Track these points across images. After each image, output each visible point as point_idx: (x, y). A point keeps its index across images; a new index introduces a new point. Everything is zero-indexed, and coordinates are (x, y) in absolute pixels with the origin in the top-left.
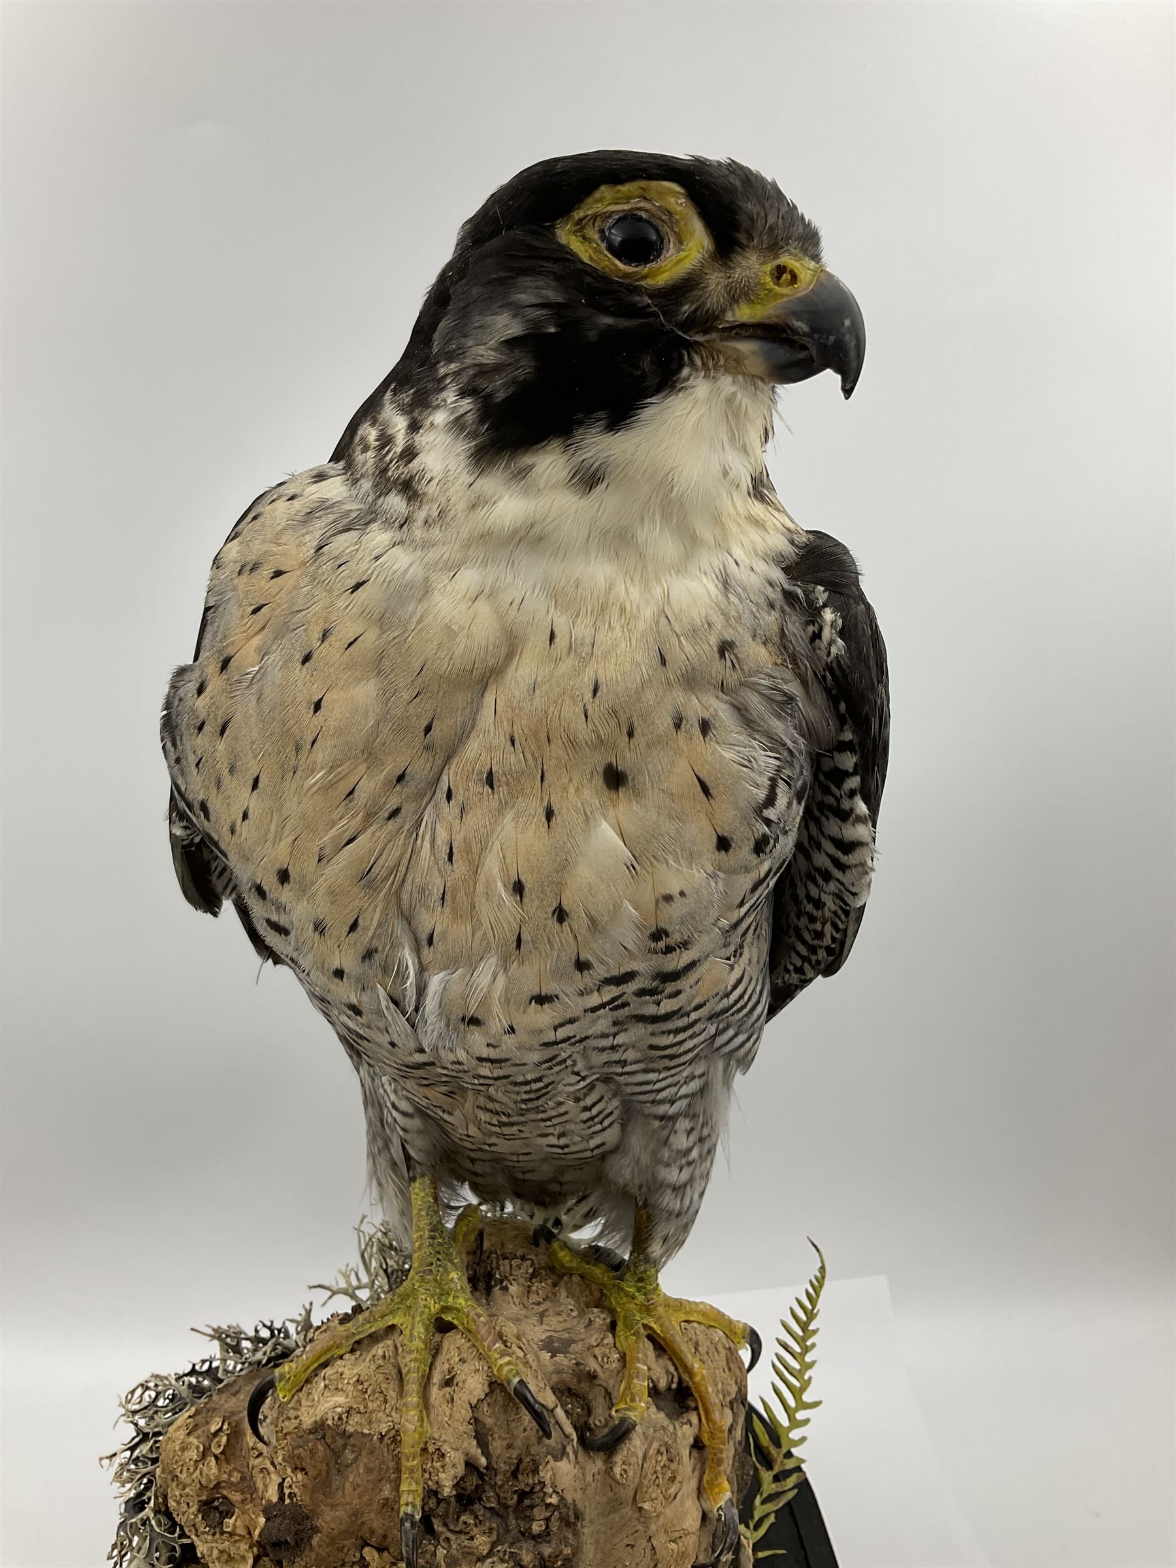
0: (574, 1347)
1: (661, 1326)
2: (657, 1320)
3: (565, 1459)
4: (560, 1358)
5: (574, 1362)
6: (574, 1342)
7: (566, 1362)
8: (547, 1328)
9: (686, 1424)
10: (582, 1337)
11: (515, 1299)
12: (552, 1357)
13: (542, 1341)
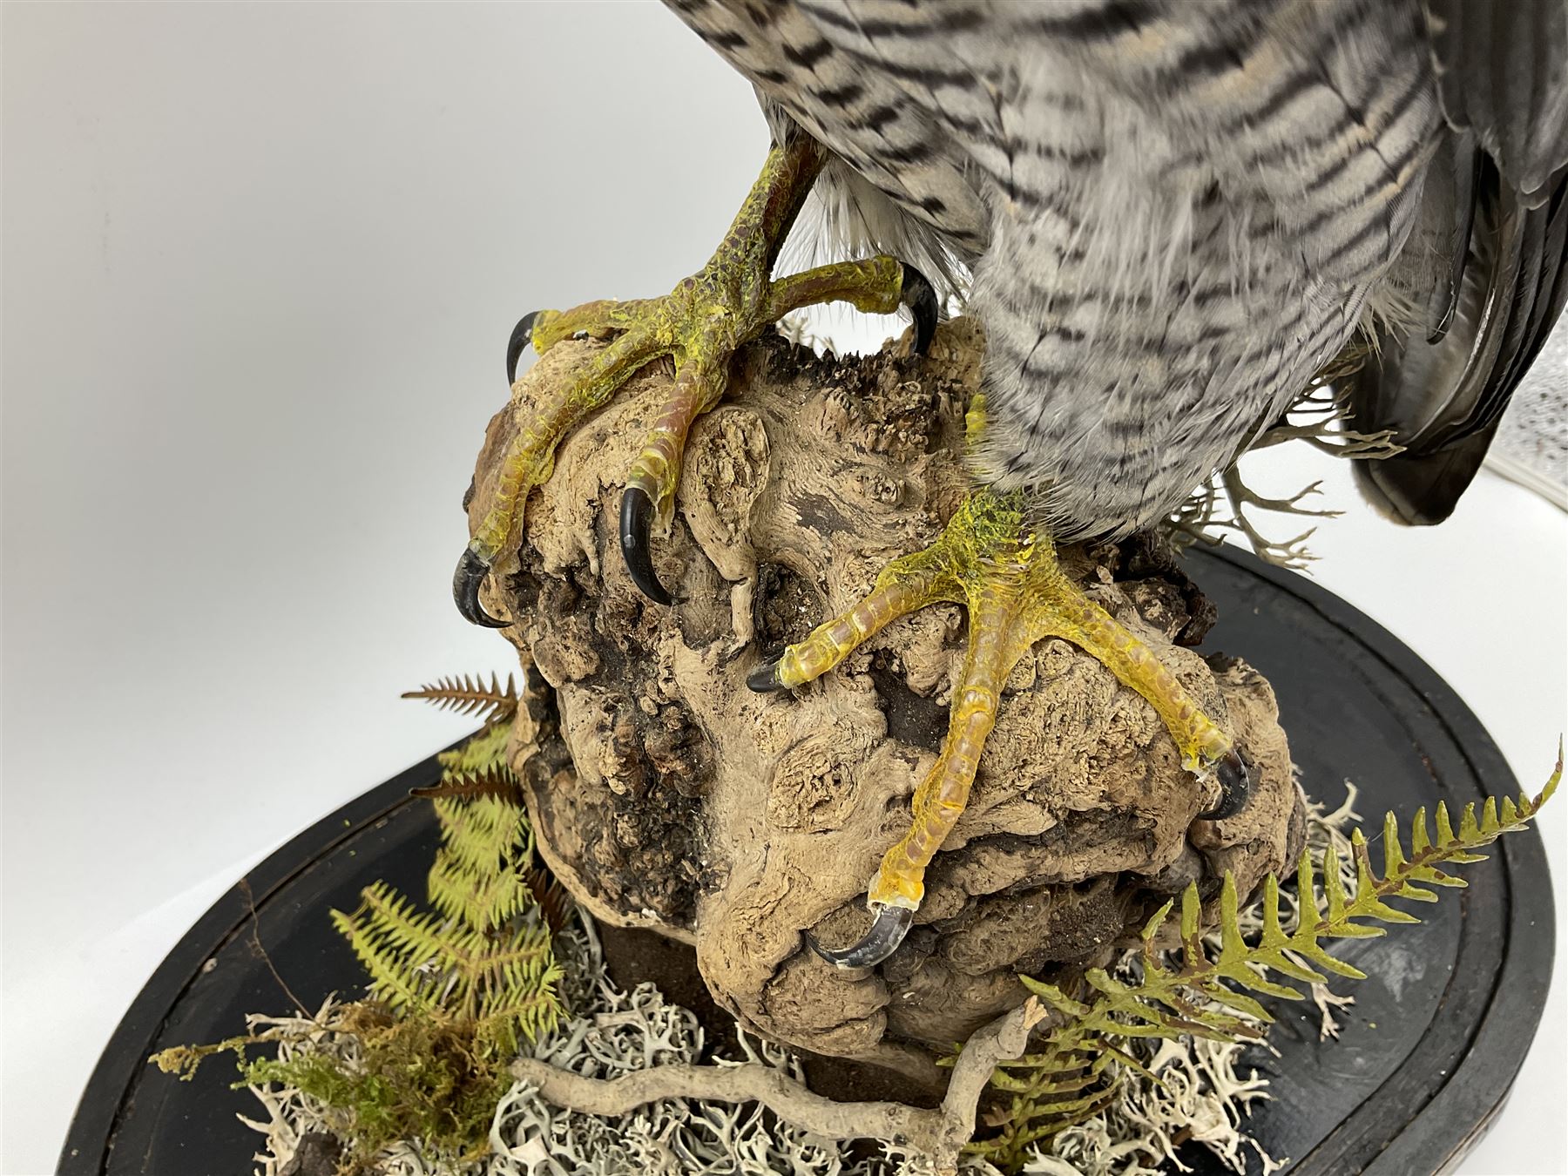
0: (842, 536)
1: (981, 607)
2: (984, 594)
3: (700, 651)
4: (811, 533)
5: (828, 554)
6: (850, 530)
7: (817, 545)
8: (833, 485)
9: (908, 761)
10: (867, 532)
11: (827, 418)
12: (799, 523)
13: (806, 493)
